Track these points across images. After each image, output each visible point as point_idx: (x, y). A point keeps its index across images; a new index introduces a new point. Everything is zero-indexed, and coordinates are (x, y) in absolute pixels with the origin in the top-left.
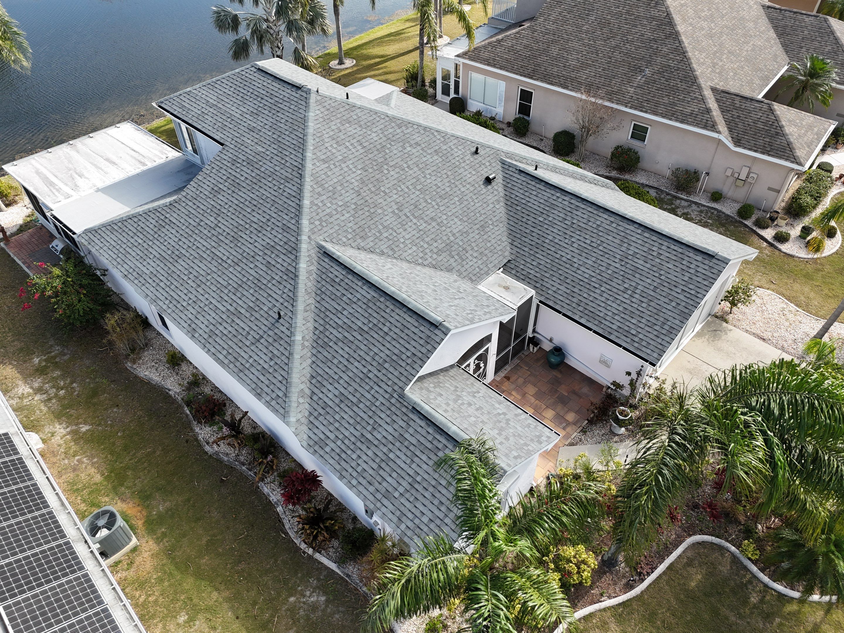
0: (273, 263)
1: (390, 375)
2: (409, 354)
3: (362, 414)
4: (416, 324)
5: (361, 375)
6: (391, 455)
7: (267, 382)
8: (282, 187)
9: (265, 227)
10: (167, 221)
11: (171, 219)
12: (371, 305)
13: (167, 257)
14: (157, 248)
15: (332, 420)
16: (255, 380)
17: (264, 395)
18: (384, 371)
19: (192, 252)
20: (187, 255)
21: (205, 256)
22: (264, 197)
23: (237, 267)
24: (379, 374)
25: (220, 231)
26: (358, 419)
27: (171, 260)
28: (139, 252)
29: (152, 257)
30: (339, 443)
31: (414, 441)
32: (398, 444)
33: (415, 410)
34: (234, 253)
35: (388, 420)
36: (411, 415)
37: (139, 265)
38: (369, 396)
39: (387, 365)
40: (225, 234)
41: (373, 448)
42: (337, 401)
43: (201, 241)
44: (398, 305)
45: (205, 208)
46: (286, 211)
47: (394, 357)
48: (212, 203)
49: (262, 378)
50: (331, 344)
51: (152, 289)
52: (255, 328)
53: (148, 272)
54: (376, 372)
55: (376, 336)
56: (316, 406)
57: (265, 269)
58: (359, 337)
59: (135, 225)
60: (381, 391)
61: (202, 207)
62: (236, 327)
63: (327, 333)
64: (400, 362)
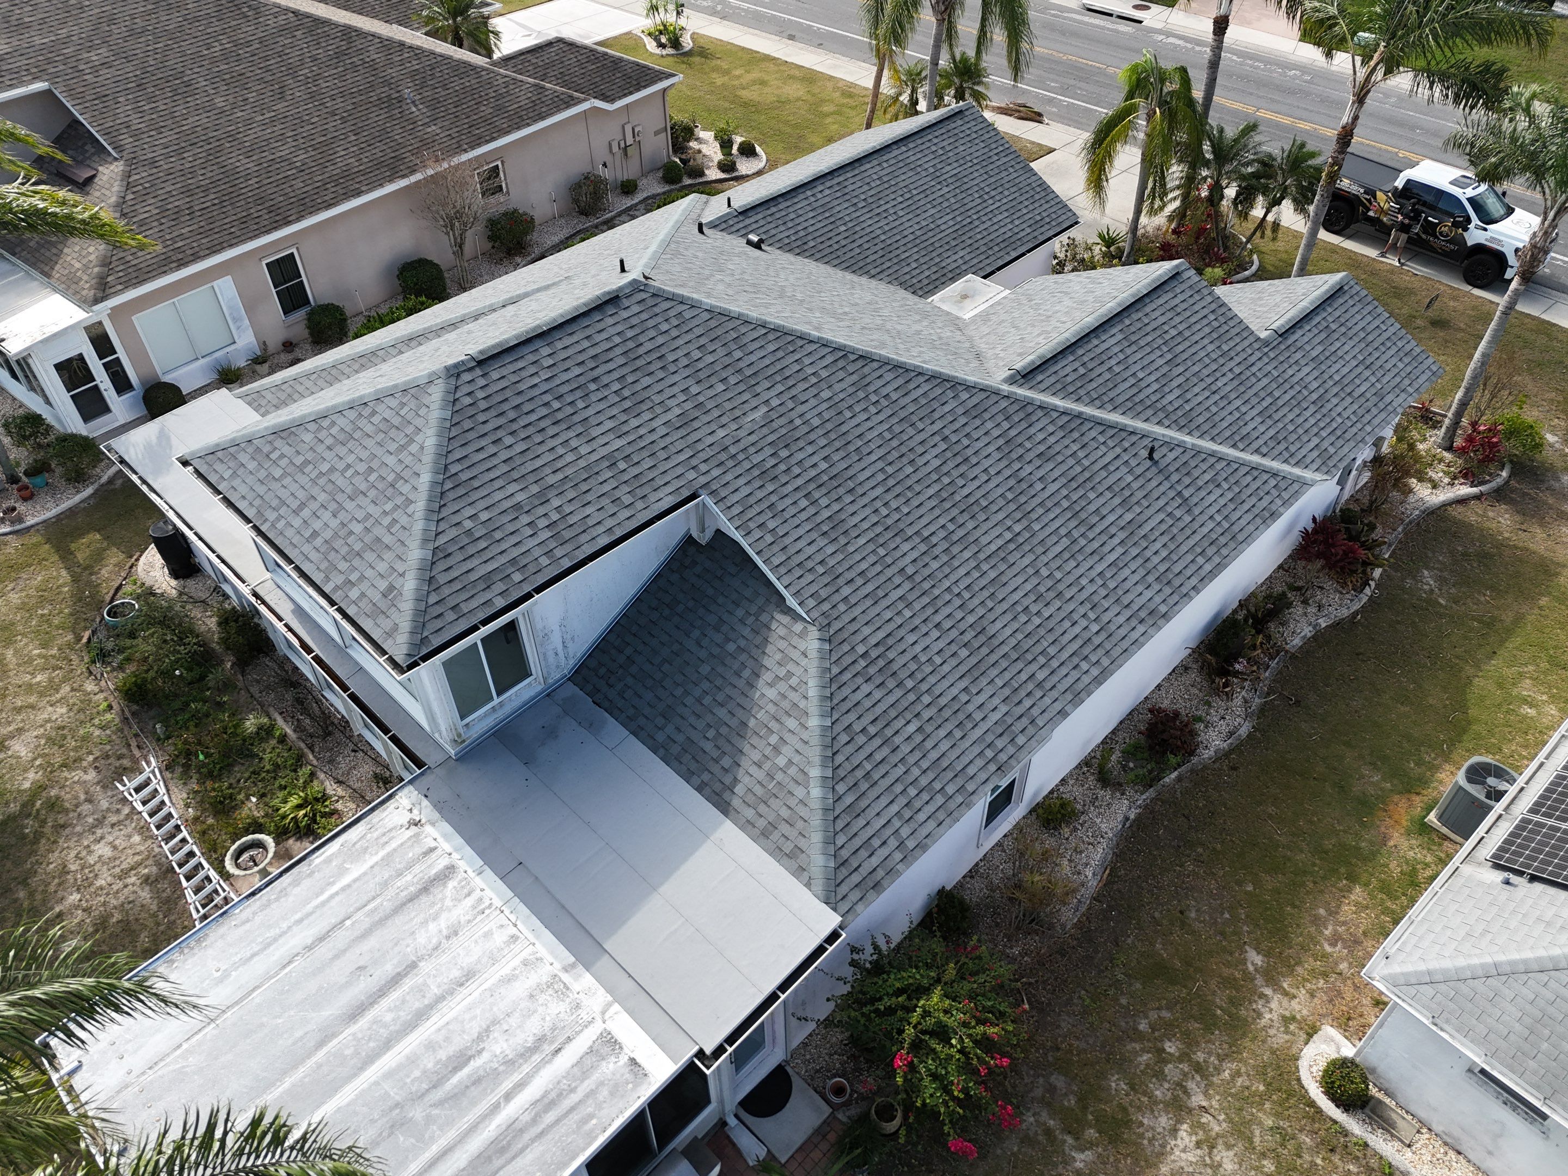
0: (1042, 448)
1: (1239, 348)
2: (1212, 317)
3: (1287, 397)
4: (1171, 295)
5: (1236, 382)
6: (1337, 378)
7: (1254, 500)
8: (874, 398)
9: (957, 448)
10: (874, 654)
11: (873, 641)
12: (1133, 338)
13: (973, 660)
14: (946, 683)
15: (1295, 436)
16: (1249, 516)
17: (1273, 507)
18: (1233, 353)
19: (976, 601)
20: (981, 611)
21: (993, 574)
22: (888, 436)
23: (1034, 516)
24: (1237, 360)
25: (942, 534)
26: (1294, 402)
27: (985, 650)
28: (942, 733)
29: (964, 698)
30: (1324, 434)
31: (1320, 348)
32: (1323, 367)
33: (1283, 334)
34: (1001, 516)
35: (1296, 368)
36: (1289, 342)
37: (978, 732)
38: (1265, 381)
39: (1225, 348)
40: (951, 527)
41: (1328, 396)
42: (1270, 422)
43: (953, 578)
44: (1138, 306)
45: (872, 559)
46: (935, 404)
47: (1215, 335)
48: (862, 541)
49: (1246, 506)
50: (1188, 408)
51: (1047, 700)
52: (1161, 503)
53: (1004, 709)
54: (1232, 364)
55: (1181, 348)
56: (1276, 452)
57: (1051, 465)
58: (1181, 369)
59: (861, 739)
60: (1259, 365)
61: (864, 565)
62: (1157, 534)
63: (1171, 409)
64: (1222, 331)
